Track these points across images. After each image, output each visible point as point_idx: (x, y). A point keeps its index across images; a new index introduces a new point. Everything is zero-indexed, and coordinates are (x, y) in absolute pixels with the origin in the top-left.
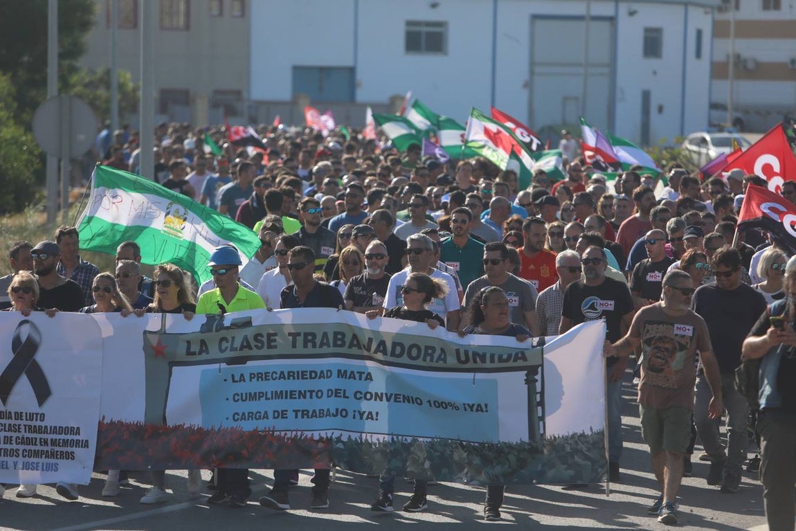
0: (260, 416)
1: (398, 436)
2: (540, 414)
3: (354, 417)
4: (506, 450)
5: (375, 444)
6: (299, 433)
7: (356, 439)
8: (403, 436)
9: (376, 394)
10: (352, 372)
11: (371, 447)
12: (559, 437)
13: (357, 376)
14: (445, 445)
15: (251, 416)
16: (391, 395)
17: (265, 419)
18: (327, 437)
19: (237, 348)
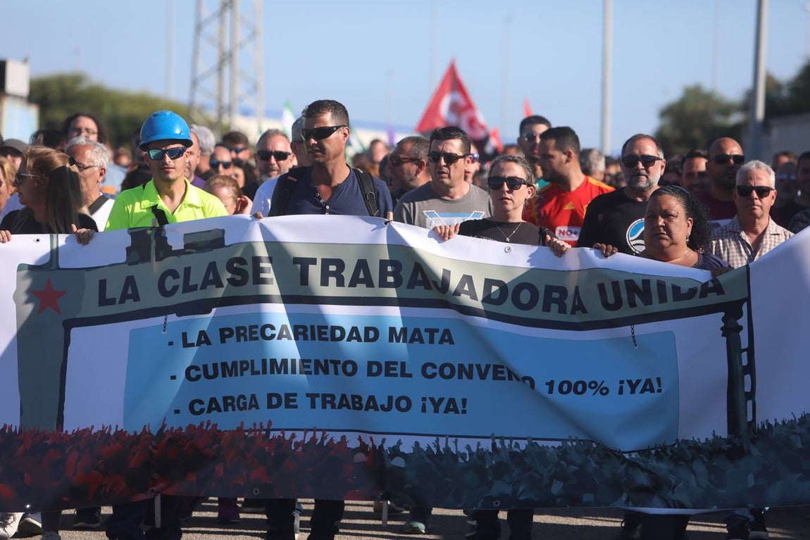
0: (245, 404)
1: (502, 439)
2: (748, 388)
3: (424, 410)
4: (689, 453)
5: (464, 456)
6: (319, 435)
7: (429, 448)
8: (511, 439)
9: (461, 366)
10: (417, 331)
11: (457, 461)
12: (777, 424)
13: (426, 336)
14: (587, 452)
15: (229, 403)
16: (488, 367)
17: (254, 409)
18: (374, 446)
19: (196, 286)
